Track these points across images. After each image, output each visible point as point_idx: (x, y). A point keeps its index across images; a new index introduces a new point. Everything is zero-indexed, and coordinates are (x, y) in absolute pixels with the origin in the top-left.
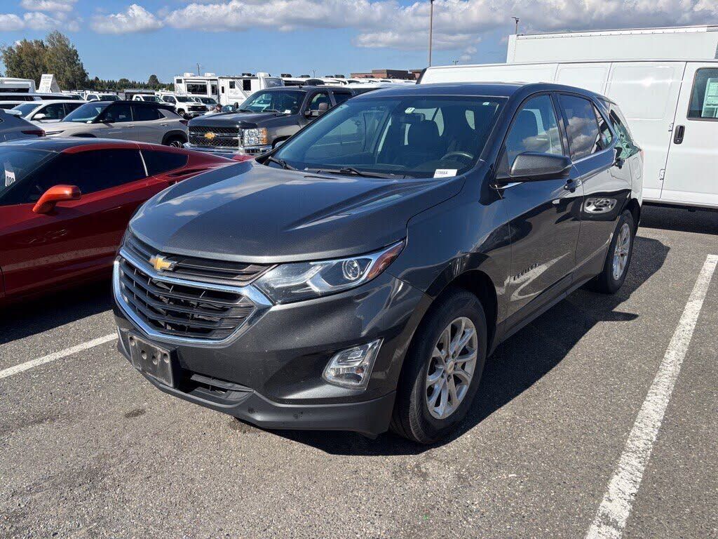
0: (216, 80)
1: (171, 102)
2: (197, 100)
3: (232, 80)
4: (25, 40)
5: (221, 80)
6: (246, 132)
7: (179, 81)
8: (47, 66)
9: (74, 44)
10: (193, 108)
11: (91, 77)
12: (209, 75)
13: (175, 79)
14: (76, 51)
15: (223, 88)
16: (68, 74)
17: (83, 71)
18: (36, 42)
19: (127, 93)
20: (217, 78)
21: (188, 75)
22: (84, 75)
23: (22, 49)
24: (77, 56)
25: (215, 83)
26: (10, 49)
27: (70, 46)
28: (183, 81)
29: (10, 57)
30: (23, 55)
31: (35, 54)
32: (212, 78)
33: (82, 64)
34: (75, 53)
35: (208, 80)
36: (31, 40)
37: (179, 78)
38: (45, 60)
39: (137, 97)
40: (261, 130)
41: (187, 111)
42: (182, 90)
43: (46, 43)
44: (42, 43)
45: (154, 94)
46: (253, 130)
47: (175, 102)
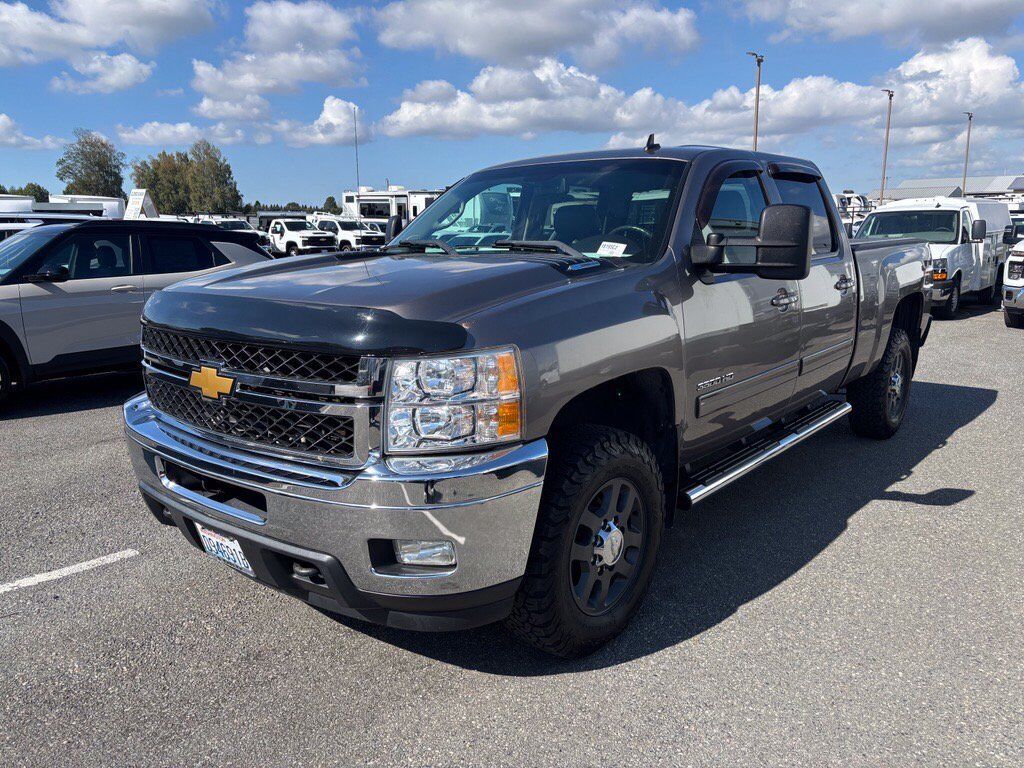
0: (405, 196)
1: (330, 230)
2: (373, 227)
3: (429, 196)
4: (164, 153)
5: (412, 196)
6: (403, 370)
7: (350, 199)
8: (191, 187)
9: (227, 157)
10: (364, 240)
11: (245, 201)
12: (394, 189)
13: (344, 195)
14: (228, 167)
15: (415, 208)
16: (217, 197)
17: (236, 191)
18: (179, 155)
19: (262, 217)
20: (406, 193)
21: (363, 190)
22: (237, 197)
23: (159, 164)
24: (230, 173)
25: (403, 201)
26: (144, 164)
27: (221, 160)
28: (355, 199)
29: (143, 175)
30: (160, 172)
31: (175, 171)
32: (397, 194)
33: (235, 184)
34: (228, 170)
35: (392, 196)
36: (171, 152)
37: (350, 194)
38: (188, 178)
39: (277, 223)
40: (487, 359)
41: (354, 245)
42: (352, 211)
43: (190, 157)
44: (186, 156)
45: (304, 218)
46: (443, 364)
47: (336, 231)
